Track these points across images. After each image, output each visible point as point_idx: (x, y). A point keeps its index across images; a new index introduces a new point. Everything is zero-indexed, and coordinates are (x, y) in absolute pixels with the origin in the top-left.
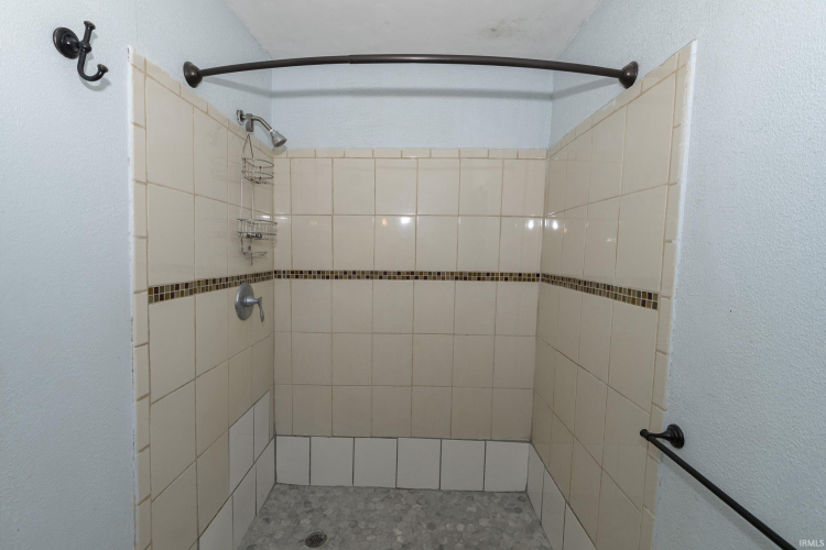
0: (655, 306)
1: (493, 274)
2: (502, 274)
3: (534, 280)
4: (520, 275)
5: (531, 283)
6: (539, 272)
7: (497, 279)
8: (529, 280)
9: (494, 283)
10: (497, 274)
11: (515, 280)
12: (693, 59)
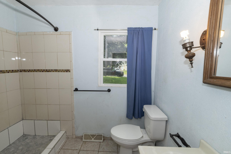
0: (70, 72)
1: (3, 71)
2: (6, 71)
3: (17, 72)
4: (13, 70)
5: (16, 73)
6: (18, 69)
7: (5, 73)
8: (16, 72)
9: (4, 74)
10: (5, 71)
11: (11, 72)
12: (72, 34)
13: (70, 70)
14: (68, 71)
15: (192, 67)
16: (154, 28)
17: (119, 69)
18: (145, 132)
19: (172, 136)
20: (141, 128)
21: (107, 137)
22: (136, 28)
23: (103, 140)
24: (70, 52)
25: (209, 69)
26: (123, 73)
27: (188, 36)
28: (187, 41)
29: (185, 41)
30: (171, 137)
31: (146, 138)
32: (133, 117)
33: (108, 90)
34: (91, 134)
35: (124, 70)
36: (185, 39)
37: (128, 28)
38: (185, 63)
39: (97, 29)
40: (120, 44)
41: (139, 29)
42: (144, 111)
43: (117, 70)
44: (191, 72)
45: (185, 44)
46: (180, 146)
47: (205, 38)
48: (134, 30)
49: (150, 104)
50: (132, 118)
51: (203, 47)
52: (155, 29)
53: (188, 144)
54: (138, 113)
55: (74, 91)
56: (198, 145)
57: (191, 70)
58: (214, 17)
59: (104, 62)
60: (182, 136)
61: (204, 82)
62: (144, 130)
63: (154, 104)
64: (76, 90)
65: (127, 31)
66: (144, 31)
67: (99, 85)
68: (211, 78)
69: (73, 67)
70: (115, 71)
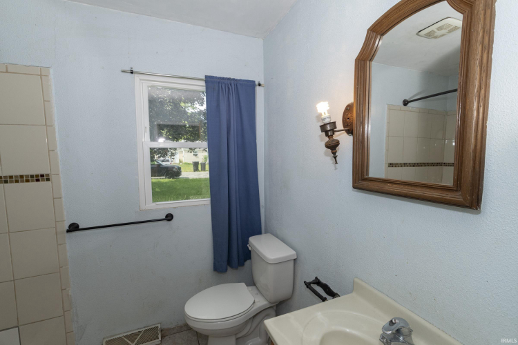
0: (48, 179)
12: (52, 76)
13: (48, 175)
14: (39, 178)
15: (336, 163)
16: (257, 83)
17: (168, 161)
18: (256, 291)
19: (308, 285)
20: (247, 286)
21: (169, 329)
22: (223, 78)
23: (162, 337)
24: (48, 125)
25: (360, 166)
26: (180, 168)
27: (329, 111)
28: (327, 121)
29: (324, 119)
30: (307, 287)
31: (261, 303)
32: (228, 267)
33: (167, 216)
34: (125, 335)
35: (180, 161)
36: (323, 116)
37: (206, 77)
38: (326, 154)
39: (129, 69)
40: (169, 102)
41: (229, 82)
42: (250, 248)
43: (164, 164)
44: (336, 169)
45: (325, 125)
46: (324, 300)
47: (350, 115)
48: (219, 83)
49: (259, 233)
50: (226, 270)
51: (348, 130)
52: (260, 85)
53: (335, 291)
54: (238, 256)
55: (68, 231)
56: (352, 288)
57: (335, 167)
58: (362, 87)
59: (152, 149)
60: (323, 281)
61: (354, 187)
62: (254, 287)
63: (266, 232)
64: (74, 228)
65: (203, 83)
66: (239, 87)
67: (143, 207)
68: (364, 180)
69: (60, 167)
70: (160, 165)
